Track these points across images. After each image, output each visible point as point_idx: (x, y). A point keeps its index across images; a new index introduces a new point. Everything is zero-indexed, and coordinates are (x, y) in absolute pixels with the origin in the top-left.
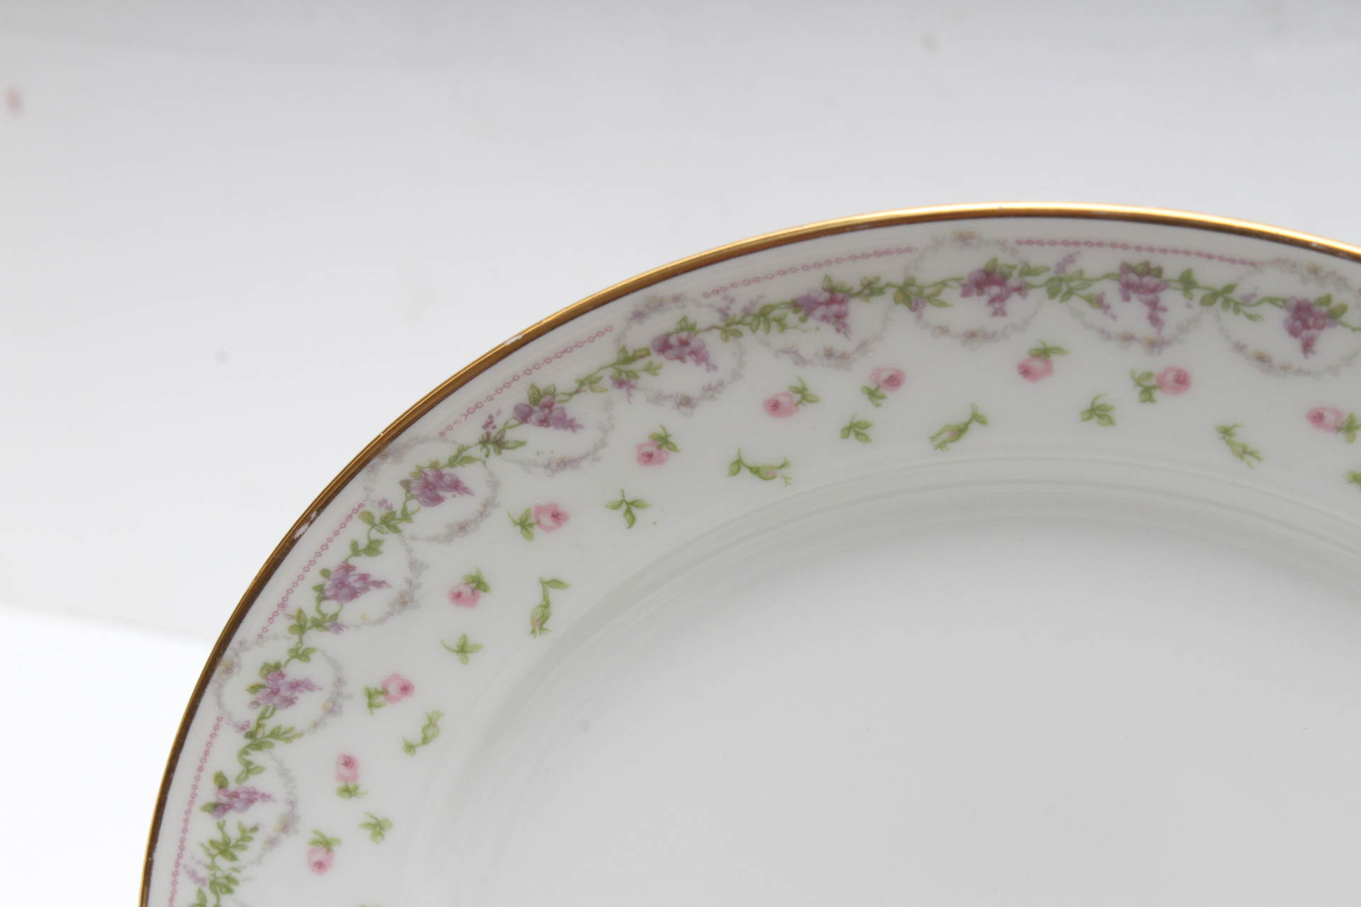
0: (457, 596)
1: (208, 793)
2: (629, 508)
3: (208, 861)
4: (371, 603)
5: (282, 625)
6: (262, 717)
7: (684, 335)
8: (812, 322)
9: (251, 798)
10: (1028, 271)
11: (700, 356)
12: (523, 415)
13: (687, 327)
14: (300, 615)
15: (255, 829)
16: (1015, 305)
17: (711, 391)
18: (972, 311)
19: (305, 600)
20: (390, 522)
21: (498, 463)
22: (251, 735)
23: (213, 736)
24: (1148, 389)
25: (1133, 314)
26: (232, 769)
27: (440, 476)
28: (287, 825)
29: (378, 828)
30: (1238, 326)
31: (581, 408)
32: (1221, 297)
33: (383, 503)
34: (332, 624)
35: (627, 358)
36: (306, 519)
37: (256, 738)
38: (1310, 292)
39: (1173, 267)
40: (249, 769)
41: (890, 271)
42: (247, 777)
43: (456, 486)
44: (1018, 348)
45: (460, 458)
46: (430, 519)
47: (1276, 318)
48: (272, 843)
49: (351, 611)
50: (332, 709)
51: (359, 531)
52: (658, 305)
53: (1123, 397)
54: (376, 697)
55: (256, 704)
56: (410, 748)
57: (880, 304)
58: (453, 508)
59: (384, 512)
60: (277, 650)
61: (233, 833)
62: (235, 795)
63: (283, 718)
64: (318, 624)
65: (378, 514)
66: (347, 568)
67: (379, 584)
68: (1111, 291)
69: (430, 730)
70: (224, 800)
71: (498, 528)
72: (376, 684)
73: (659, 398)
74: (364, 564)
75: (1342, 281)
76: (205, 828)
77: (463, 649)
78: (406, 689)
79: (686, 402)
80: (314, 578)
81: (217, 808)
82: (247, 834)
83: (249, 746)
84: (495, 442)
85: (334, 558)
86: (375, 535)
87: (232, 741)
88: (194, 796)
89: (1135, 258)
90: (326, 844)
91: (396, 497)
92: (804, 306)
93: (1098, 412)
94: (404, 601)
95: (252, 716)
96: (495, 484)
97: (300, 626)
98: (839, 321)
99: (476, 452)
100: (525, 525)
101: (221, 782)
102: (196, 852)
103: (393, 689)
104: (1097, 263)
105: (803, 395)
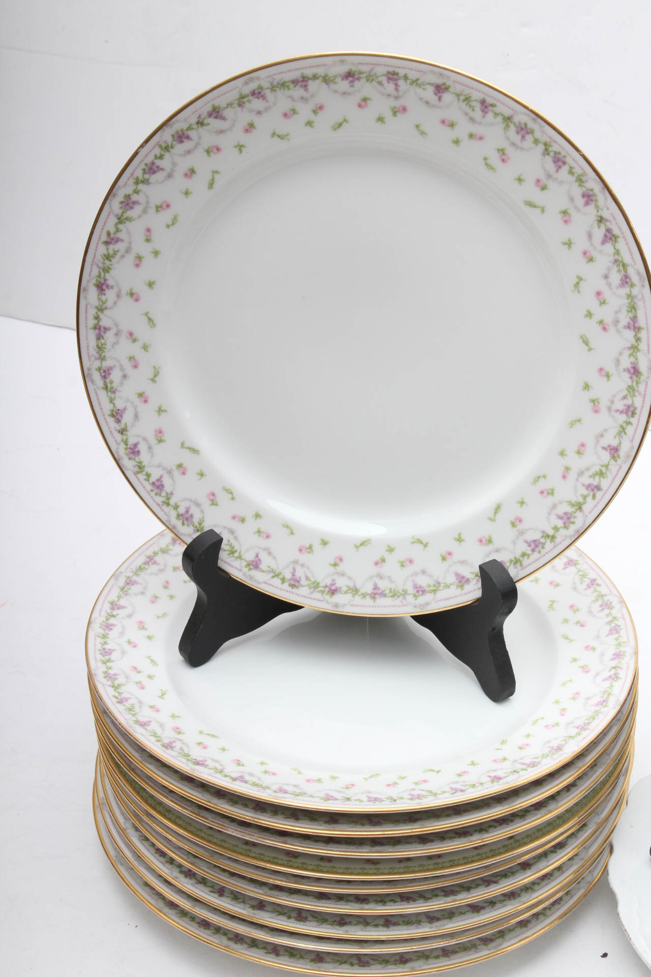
0: (186, 175)
1: (104, 238)
2: (240, 147)
3: (102, 261)
4: (159, 176)
5: (132, 181)
6: (123, 213)
7: (259, 90)
8: (298, 88)
9: (118, 240)
10: (361, 73)
11: (264, 97)
12: (210, 115)
13: (260, 88)
14: (137, 179)
15: (118, 251)
16: (357, 84)
17: (267, 109)
18: (344, 85)
19: (139, 173)
20: (167, 148)
21: (202, 131)
22: (119, 219)
23: (107, 218)
24: (395, 112)
25: (390, 87)
26: (112, 230)
27: (183, 134)
28: (128, 251)
29: (156, 253)
30: (420, 91)
31: (228, 113)
32: (415, 82)
33: (165, 142)
34: (146, 182)
35: (242, 97)
36: (142, 146)
37: (121, 220)
38: (440, 81)
39: (402, 72)
40: (118, 230)
41: (321, 71)
42: (116, 233)
43: (188, 138)
44: (357, 98)
45: (190, 128)
46: (179, 148)
47: (431, 90)
48: (123, 256)
49: (153, 178)
50: (145, 211)
51: (158, 151)
52: (252, 80)
53: (388, 115)
54: (159, 208)
55: (121, 208)
56: (168, 226)
57: (318, 82)
58: (187, 145)
59: (166, 145)
60: (129, 190)
61: (111, 252)
62: (113, 239)
63: (130, 213)
64: (143, 182)
65: (164, 146)
66: (153, 163)
67: (162, 169)
68: (384, 80)
69: (175, 220)
70: (109, 240)
71: (200, 153)
72: (159, 203)
73: (251, 111)
74: (158, 162)
75: (448, 77)
76: (102, 249)
77: (187, 193)
78: (168, 206)
79: (259, 113)
80: (143, 166)
81: (107, 243)
82: (115, 253)
83: (118, 222)
84: (200, 123)
85: (149, 160)
86: (162, 153)
87: (113, 221)
88: (100, 238)
89: (391, 70)
90: (139, 258)
91: (169, 140)
92: (295, 82)
93: (381, 119)
94: (170, 176)
95: (119, 212)
96: (200, 138)
97: (137, 182)
98: (305, 87)
99: (195, 126)
100: (208, 152)
101: (109, 234)
102: (99, 258)
103: (164, 206)
104: (381, 70)
105: (294, 111)
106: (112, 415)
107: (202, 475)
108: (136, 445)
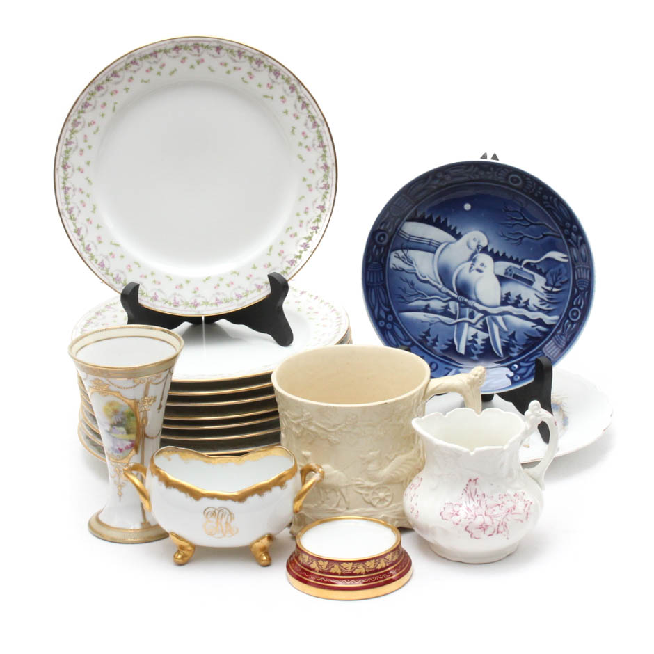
0: (102, 106)
1: (65, 142)
2: (127, 90)
3: (65, 154)
4: (90, 108)
5: (77, 113)
7: (134, 61)
8: (152, 57)
9: (71, 143)
10: (181, 46)
11: (137, 64)
12: (112, 75)
13: (135, 59)
14: (79, 111)
16: (180, 52)
17: (139, 69)
18: (174, 53)
19: (80, 108)
20: (93, 94)
21: (108, 84)
23: (66, 132)
24: (198, 63)
25: (195, 51)
26: (69, 138)
27: (100, 86)
28: (76, 147)
29: (90, 147)
30: (209, 51)
31: (121, 74)
32: (207, 47)
33: (92, 91)
34: (83, 112)
35: (127, 65)
36: (81, 95)
37: (72, 132)
38: (218, 45)
39: (200, 43)
40: (71, 138)
41: (163, 48)
43: (102, 88)
44: (180, 59)
45: (103, 83)
46: (98, 93)
47: (214, 50)
48: (74, 151)
49: (87, 110)
50: (83, 127)
51: (88, 96)
52: (131, 56)
53: (195, 64)
54: (90, 124)
55: (72, 126)
56: (94, 133)
57: (162, 53)
58: (102, 91)
60: (75, 117)
61: (68, 149)
62: (69, 142)
63: (77, 129)
65: (91, 93)
66: (86, 103)
67: (91, 105)
68: (192, 48)
69: (97, 130)
70: (67, 143)
71: (108, 95)
72: (89, 122)
73: (131, 71)
74: (89, 102)
75: (222, 43)
76: (64, 148)
77: (103, 115)
78: (94, 123)
79: (135, 71)
80: (81, 104)
81: (66, 145)
82: (71, 149)
83: (71, 134)
84: (108, 80)
85: (84, 101)
86: (91, 97)
87: (69, 133)
89: (195, 42)
90: (82, 151)
92: (151, 55)
93: (192, 67)
94: (94, 108)
95: (72, 128)
96: (107, 87)
97: (79, 113)
98: (156, 56)
99: (105, 82)
100: (112, 94)
101: (67, 140)
102: (63, 153)
103: (92, 123)
104: (190, 44)
105: (151, 69)
106: (76, 232)
107: (122, 257)
108: (88, 246)
